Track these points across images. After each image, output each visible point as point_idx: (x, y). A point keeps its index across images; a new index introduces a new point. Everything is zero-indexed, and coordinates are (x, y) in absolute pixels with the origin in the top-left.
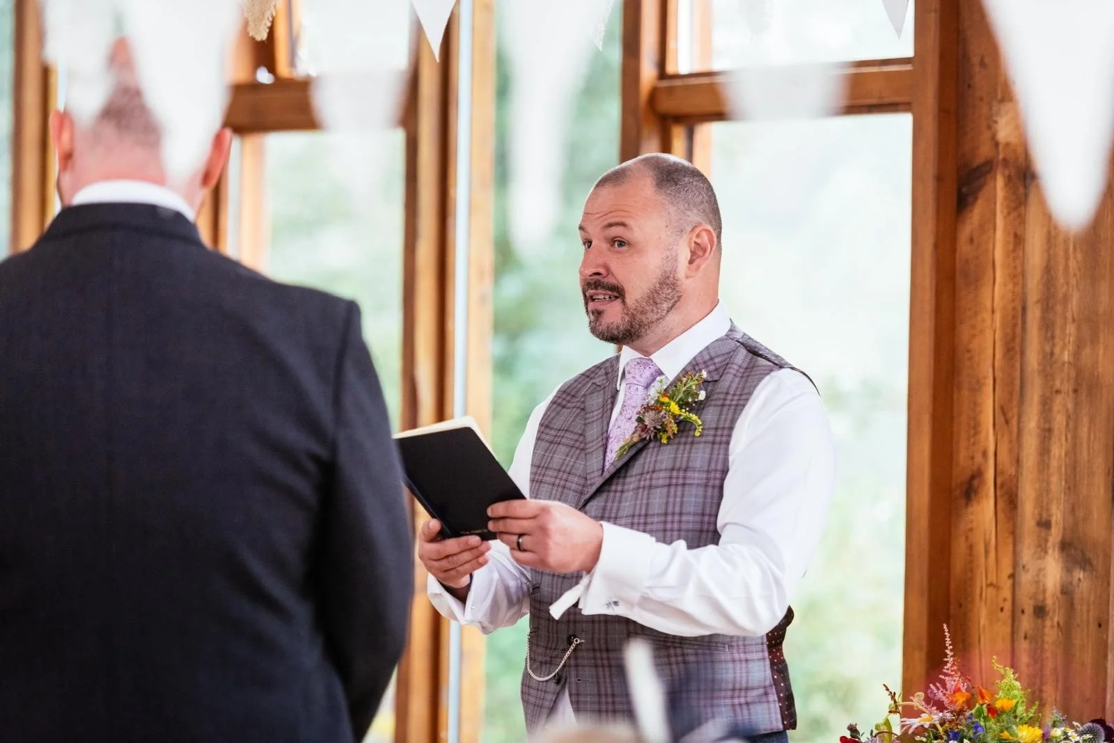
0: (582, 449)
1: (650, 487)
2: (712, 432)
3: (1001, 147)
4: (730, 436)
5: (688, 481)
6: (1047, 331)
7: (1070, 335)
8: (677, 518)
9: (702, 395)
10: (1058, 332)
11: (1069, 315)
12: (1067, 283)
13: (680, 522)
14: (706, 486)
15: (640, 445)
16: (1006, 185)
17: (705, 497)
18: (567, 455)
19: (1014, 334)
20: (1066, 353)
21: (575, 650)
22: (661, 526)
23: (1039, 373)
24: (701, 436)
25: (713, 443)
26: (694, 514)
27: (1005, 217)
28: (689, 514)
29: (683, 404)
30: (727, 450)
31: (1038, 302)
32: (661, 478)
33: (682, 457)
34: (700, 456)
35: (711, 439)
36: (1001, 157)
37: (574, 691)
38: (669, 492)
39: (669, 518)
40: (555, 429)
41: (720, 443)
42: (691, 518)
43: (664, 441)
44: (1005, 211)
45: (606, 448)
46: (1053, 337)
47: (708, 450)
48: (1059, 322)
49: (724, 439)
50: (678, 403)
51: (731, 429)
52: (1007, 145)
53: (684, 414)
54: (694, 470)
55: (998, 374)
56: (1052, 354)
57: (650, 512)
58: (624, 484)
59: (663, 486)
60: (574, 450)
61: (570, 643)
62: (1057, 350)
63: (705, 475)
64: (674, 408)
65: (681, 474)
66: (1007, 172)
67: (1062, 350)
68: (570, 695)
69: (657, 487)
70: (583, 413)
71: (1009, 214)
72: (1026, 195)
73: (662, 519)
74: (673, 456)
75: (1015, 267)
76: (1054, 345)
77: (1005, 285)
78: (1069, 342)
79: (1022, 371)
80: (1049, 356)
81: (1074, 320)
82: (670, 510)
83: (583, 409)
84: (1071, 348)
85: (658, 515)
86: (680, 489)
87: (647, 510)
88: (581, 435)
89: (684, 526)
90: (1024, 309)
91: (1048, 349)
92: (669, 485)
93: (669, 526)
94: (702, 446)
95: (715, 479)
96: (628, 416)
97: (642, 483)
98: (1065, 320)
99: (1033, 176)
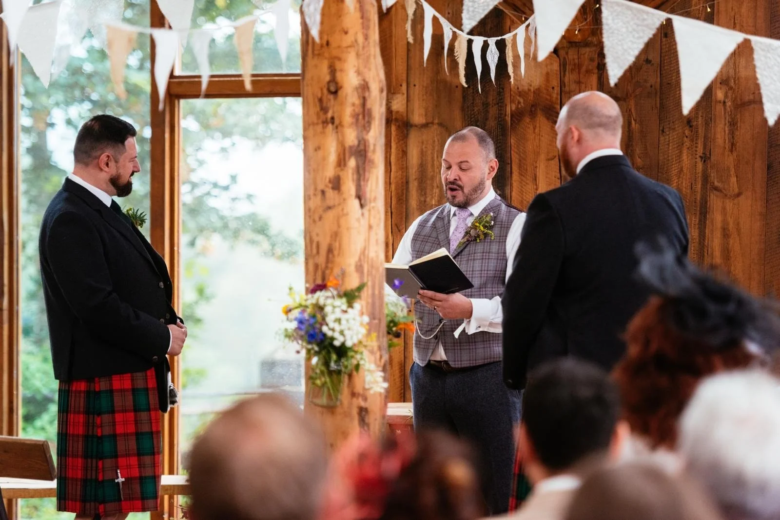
0: (438, 244)
1: (474, 259)
2: (498, 238)
3: (393, 113)
4: (506, 239)
5: (490, 257)
6: (422, 191)
7: (435, 193)
8: (486, 272)
9: (493, 222)
10: (428, 191)
11: (435, 185)
12: (434, 171)
13: (487, 273)
14: (498, 259)
15: (467, 243)
16: (397, 129)
17: (497, 263)
18: (432, 247)
19: (403, 193)
20: (434, 201)
21: (443, 325)
22: (479, 275)
23: (417, 209)
24: (494, 239)
25: (499, 242)
26: (493, 271)
27: (396, 143)
28: (490, 270)
29: (485, 227)
30: (505, 246)
31: (415, 179)
32: (479, 256)
33: (487, 248)
34: (495, 248)
35: (498, 240)
36: (394, 117)
37: (443, 341)
38: (482, 261)
39: (483, 272)
40: (423, 236)
41: (502, 242)
42: (491, 272)
43: (478, 241)
44: (397, 141)
45: (450, 244)
46: (425, 194)
47: (497, 245)
48: (429, 187)
49: (504, 240)
50: (483, 226)
51: (506, 236)
52: (397, 112)
53: (486, 231)
54: (492, 253)
55: (393, 211)
56: (425, 201)
57: (474, 269)
58: (461, 258)
59: (479, 259)
60: (434, 244)
61: (441, 323)
62: (428, 199)
63: (497, 255)
64: (482, 228)
65: (487, 254)
66: (397, 124)
67: (431, 200)
68: (442, 343)
69: (477, 259)
70: (435, 229)
71: (399, 142)
72: (407, 134)
73: (480, 272)
74: (483, 247)
75: (403, 165)
76: (426, 197)
77: (397, 172)
78: (435, 196)
79: (406, 209)
80: (423, 202)
81: (437, 187)
82: (483, 269)
83: (435, 228)
84: (436, 199)
85: (478, 271)
86: (487, 260)
87: (473, 268)
88: (436, 238)
89: (489, 275)
90: (407, 183)
91: (422, 199)
92: (483, 259)
93: (483, 275)
94: (494, 243)
95: (501, 256)
96: (460, 231)
97: (470, 258)
98: (433, 187)
99: (412, 126)
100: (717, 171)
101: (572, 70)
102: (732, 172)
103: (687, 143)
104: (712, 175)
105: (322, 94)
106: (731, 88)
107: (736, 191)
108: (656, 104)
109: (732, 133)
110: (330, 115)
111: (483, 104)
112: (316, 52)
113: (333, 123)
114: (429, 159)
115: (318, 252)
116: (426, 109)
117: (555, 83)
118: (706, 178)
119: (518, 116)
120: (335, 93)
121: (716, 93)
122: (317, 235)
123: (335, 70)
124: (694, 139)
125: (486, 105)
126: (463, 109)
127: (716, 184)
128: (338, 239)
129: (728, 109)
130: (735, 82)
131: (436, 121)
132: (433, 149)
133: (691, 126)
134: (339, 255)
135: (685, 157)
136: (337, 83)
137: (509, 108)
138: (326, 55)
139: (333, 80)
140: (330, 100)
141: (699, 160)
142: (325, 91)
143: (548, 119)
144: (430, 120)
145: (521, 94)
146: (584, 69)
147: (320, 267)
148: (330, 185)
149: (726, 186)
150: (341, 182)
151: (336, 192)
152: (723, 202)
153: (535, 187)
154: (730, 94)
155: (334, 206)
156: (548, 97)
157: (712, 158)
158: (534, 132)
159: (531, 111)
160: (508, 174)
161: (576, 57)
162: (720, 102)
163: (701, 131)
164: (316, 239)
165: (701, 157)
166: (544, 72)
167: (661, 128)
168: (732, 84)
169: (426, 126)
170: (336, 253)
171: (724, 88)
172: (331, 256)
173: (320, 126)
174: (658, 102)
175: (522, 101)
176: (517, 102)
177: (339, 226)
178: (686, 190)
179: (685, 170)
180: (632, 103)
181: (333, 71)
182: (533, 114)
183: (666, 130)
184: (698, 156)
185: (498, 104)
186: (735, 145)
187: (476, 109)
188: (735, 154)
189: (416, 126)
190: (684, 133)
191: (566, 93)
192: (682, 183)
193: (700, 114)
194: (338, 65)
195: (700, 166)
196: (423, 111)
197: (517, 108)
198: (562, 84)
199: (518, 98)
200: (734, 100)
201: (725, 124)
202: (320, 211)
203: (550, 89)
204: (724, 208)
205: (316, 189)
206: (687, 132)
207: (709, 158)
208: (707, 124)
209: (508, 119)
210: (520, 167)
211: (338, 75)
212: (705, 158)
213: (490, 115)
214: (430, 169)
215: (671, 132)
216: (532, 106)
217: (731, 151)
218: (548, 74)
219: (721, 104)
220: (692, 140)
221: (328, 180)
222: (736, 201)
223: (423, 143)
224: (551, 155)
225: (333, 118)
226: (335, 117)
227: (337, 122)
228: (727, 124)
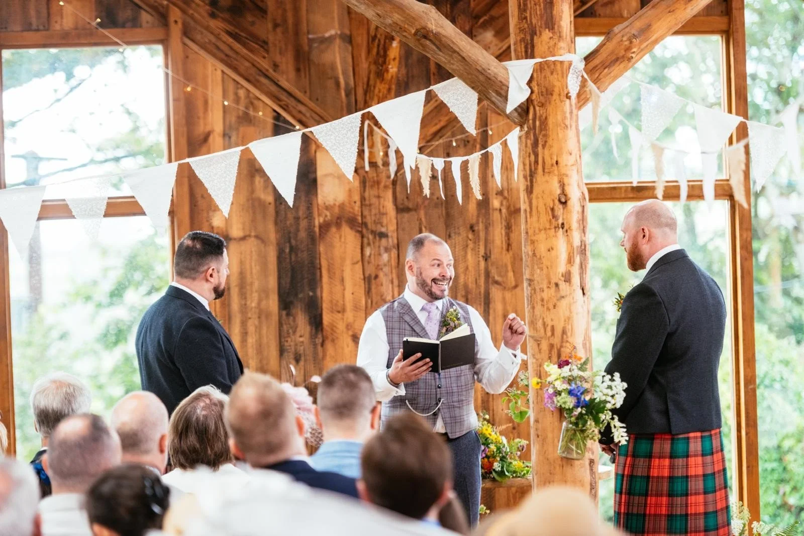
6: (242, 296)
7: (255, 297)
10: (248, 296)
11: (254, 290)
12: (252, 278)
21: (442, 403)
23: (239, 312)
46: (246, 298)
48: (248, 292)
52: (218, 227)
56: (245, 304)
61: (440, 401)
62: (248, 303)
67: (252, 302)
76: (246, 301)
78: (255, 299)
81: (257, 291)
83: (405, 321)
84: (256, 301)
91: (243, 303)
98: (252, 292)
99: (230, 239)
100: (497, 268)
101: (372, 187)
102: (510, 268)
103: (471, 245)
104: (493, 271)
105: (554, 204)
106: (505, 198)
107: (513, 284)
108: (442, 213)
109: (508, 236)
110: (560, 221)
111: (295, 218)
112: (546, 170)
113: (563, 228)
114: (248, 267)
115: (553, 334)
116: (244, 224)
117: (357, 198)
118: (487, 274)
119: (325, 227)
120: (565, 203)
121: (492, 203)
122: (552, 320)
123: (564, 184)
124: (476, 241)
125: (297, 219)
126: (276, 223)
127: (497, 278)
128: (570, 322)
129: (504, 216)
130: (508, 192)
131: (253, 234)
132: (251, 259)
133: (473, 231)
134: (571, 335)
135: (469, 256)
136: (566, 195)
137: (318, 221)
138: (556, 172)
139: (563, 193)
140: (560, 209)
141: (481, 259)
142: (557, 202)
143: (351, 228)
144: (248, 233)
145: (327, 208)
146: (382, 185)
147: (555, 346)
148: (563, 279)
149: (505, 279)
150: (572, 275)
151: (568, 284)
152: (503, 294)
153: (342, 287)
154: (504, 203)
155: (566, 296)
156: (351, 210)
157: (492, 257)
158: (340, 241)
159: (337, 222)
160: (318, 277)
161: (375, 175)
162: (496, 209)
163: (482, 235)
164: (550, 323)
165: (483, 257)
166: (347, 189)
167: (448, 233)
168: (506, 194)
169: (243, 238)
170: (569, 334)
171: (500, 198)
172: (565, 336)
173: (553, 230)
174: (444, 212)
175: (328, 214)
176: (324, 216)
177: (571, 312)
178: (472, 285)
179: (470, 268)
180: (422, 213)
181: (563, 186)
182: (338, 225)
183: (452, 235)
184: (480, 256)
185: (307, 218)
186: (511, 245)
187: (288, 223)
188: (511, 253)
189: (235, 239)
190: (468, 237)
191: (366, 205)
192: (468, 279)
193: (481, 220)
194: (566, 181)
195: (482, 264)
196: (240, 226)
197: (325, 221)
198: (363, 199)
199: (325, 211)
200: (508, 208)
201: (502, 228)
202: (555, 300)
203: (353, 204)
204: (504, 299)
205: (550, 283)
206: (471, 236)
207: (490, 257)
208: (487, 228)
209: (317, 230)
210: (329, 271)
211: (566, 188)
212: (486, 258)
213: (301, 227)
214: (248, 276)
215: (457, 236)
216: (338, 218)
217: (508, 250)
218: (350, 190)
219: (498, 212)
220: (475, 243)
221: (560, 275)
222: (514, 292)
223: (241, 253)
224: (355, 260)
225: (563, 224)
226: (565, 223)
227: (566, 227)
228: (504, 228)
